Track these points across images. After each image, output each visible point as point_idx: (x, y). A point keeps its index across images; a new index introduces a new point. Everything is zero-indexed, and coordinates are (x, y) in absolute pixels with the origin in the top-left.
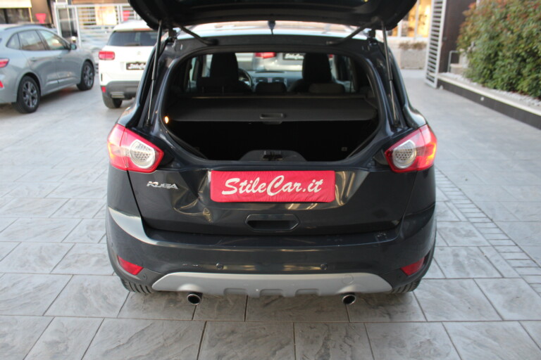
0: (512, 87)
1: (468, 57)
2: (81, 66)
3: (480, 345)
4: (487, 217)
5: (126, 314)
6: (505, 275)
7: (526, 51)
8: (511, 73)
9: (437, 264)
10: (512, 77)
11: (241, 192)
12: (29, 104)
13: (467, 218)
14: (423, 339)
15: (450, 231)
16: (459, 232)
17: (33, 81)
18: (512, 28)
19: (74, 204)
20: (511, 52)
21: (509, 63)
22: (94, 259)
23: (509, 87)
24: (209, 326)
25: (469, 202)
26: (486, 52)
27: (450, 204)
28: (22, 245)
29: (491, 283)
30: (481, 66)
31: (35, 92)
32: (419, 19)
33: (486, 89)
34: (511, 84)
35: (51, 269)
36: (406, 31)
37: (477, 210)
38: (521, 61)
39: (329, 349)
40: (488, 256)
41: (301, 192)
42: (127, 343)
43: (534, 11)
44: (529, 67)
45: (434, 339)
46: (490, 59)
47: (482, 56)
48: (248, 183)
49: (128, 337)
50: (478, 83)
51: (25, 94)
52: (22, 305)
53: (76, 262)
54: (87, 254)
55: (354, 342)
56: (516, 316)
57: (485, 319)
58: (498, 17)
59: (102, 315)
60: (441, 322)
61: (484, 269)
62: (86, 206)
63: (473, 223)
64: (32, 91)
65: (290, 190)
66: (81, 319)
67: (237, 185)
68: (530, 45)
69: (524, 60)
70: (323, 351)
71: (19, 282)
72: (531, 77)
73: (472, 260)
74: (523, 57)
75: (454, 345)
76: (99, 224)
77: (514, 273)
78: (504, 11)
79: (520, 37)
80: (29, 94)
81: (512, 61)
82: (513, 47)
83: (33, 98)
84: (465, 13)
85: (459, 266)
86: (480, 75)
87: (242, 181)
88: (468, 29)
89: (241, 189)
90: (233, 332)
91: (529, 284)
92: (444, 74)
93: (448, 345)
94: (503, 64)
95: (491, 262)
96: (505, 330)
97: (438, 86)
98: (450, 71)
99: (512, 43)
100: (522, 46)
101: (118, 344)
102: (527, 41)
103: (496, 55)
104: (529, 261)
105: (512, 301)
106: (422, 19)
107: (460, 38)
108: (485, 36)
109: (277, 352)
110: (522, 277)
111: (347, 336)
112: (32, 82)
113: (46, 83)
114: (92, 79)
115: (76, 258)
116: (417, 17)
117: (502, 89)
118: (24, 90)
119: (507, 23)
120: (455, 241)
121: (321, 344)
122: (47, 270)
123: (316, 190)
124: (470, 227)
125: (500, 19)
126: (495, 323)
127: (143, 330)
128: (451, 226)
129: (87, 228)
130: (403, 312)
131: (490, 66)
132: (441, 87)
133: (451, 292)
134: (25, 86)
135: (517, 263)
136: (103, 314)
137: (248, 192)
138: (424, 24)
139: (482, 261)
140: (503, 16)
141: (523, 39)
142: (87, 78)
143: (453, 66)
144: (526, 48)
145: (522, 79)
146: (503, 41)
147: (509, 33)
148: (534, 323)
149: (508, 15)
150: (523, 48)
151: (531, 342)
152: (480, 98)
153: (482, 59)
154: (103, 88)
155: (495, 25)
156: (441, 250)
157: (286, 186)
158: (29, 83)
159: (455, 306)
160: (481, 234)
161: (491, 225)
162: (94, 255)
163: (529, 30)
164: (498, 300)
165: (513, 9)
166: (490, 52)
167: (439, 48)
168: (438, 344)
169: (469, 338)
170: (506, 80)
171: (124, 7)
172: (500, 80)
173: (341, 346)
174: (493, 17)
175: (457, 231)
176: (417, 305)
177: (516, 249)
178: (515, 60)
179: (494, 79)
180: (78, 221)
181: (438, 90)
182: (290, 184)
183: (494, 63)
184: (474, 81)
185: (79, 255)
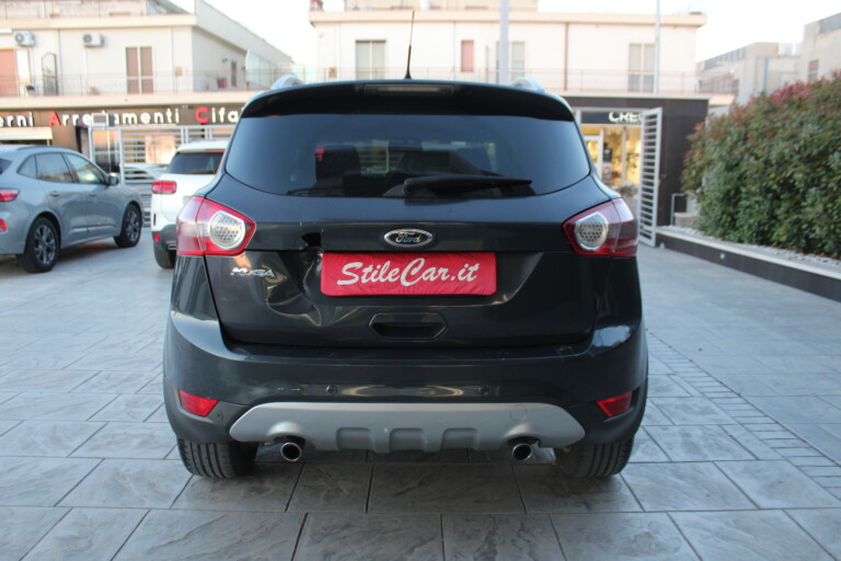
0: (764, 239)
1: (699, 201)
2: (124, 210)
3: (724, 538)
4: (732, 391)
5: (183, 503)
6: (760, 456)
7: (778, 183)
8: (761, 216)
9: (658, 445)
10: (763, 222)
11: (364, 281)
12: (42, 258)
13: (702, 393)
14: (639, 532)
15: (676, 408)
16: (690, 409)
17: (51, 225)
18: (756, 151)
19: (107, 378)
20: (758, 185)
21: (757, 202)
22: (136, 441)
23: (760, 238)
24: (311, 520)
25: (704, 374)
26: (722, 188)
27: (676, 378)
28: (25, 424)
29: (739, 467)
30: (718, 210)
31: (53, 241)
32: (628, 159)
33: (727, 243)
34: (763, 233)
35: (70, 451)
36: (609, 176)
37: (717, 384)
38: (772, 199)
39: (495, 545)
40: (735, 435)
41: (448, 280)
42: (185, 538)
43: (783, 125)
44: (785, 206)
45: (657, 532)
46: (730, 198)
47: (718, 194)
48: (375, 268)
49: (187, 532)
50: (715, 236)
51: (37, 243)
52: (21, 494)
53: (109, 444)
54: (125, 434)
55: (533, 536)
56: (778, 503)
57: (732, 508)
58: (735, 139)
59: (146, 506)
60: (666, 512)
61: (728, 450)
62: (126, 380)
63: (710, 399)
64: (48, 240)
65: (432, 278)
66: (114, 510)
67: (359, 272)
68: (784, 175)
69: (777, 197)
70: (486, 547)
71: (18, 467)
72: (788, 220)
73: (711, 441)
74: (774, 191)
75: (686, 540)
76: (145, 400)
77: (774, 455)
78: (743, 129)
79: (767, 163)
80: (43, 244)
81: (760, 198)
82: (760, 178)
83: (49, 250)
84: (691, 137)
85: (692, 447)
86: (718, 223)
87: (365, 266)
88: (697, 158)
89: (364, 277)
90: (348, 526)
91: (797, 467)
92: (665, 227)
93: (677, 538)
94: (748, 203)
95: (738, 442)
96: (763, 520)
97: (657, 244)
98: (674, 224)
99: (757, 172)
100: (772, 176)
101: (171, 539)
102: (777, 169)
103: (738, 191)
104: (795, 441)
105: (772, 486)
106: (632, 160)
107: (685, 172)
108: (720, 165)
109: (416, 550)
110: (786, 459)
111: (523, 528)
112: (48, 226)
113: (69, 230)
114: (137, 231)
115: (109, 440)
116: (624, 157)
117: (751, 242)
118: (36, 237)
119: (749, 145)
120: (684, 419)
121: (483, 538)
122: (64, 453)
123: (469, 278)
124: (707, 403)
125: (739, 140)
126: (747, 512)
127: (209, 523)
128: (679, 402)
129: (127, 405)
130: (608, 501)
131: (731, 209)
132: (662, 245)
133: (681, 477)
134: (38, 231)
135: (779, 443)
136: (149, 503)
137: (374, 280)
138: (635, 166)
139: (725, 441)
140: (742, 137)
141: (772, 166)
142: (130, 228)
143: (678, 215)
144: (778, 179)
145: (777, 225)
146: (745, 172)
147: (752, 159)
148: (806, 511)
149: (749, 136)
150: (774, 179)
151: (803, 534)
152: (719, 255)
153: (717, 199)
154: (155, 235)
155: (732, 148)
156: (664, 429)
157: (427, 272)
158: (45, 227)
159: (686, 493)
160: (724, 410)
161: (740, 400)
162: (136, 436)
163: (779, 151)
164: (751, 486)
165: (754, 125)
166: (728, 187)
167: (656, 188)
168: (661, 538)
169: (709, 530)
170: (754, 228)
171: (190, 130)
172: (746, 228)
173: (513, 541)
174: (729, 139)
175: (686, 408)
176: (629, 493)
177: (777, 427)
178: (765, 197)
179: (738, 229)
180: (114, 396)
181: (657, 250)
182: (433, 269)
183: (735, 205)
184: (710, 235)
185: (114, 436)
